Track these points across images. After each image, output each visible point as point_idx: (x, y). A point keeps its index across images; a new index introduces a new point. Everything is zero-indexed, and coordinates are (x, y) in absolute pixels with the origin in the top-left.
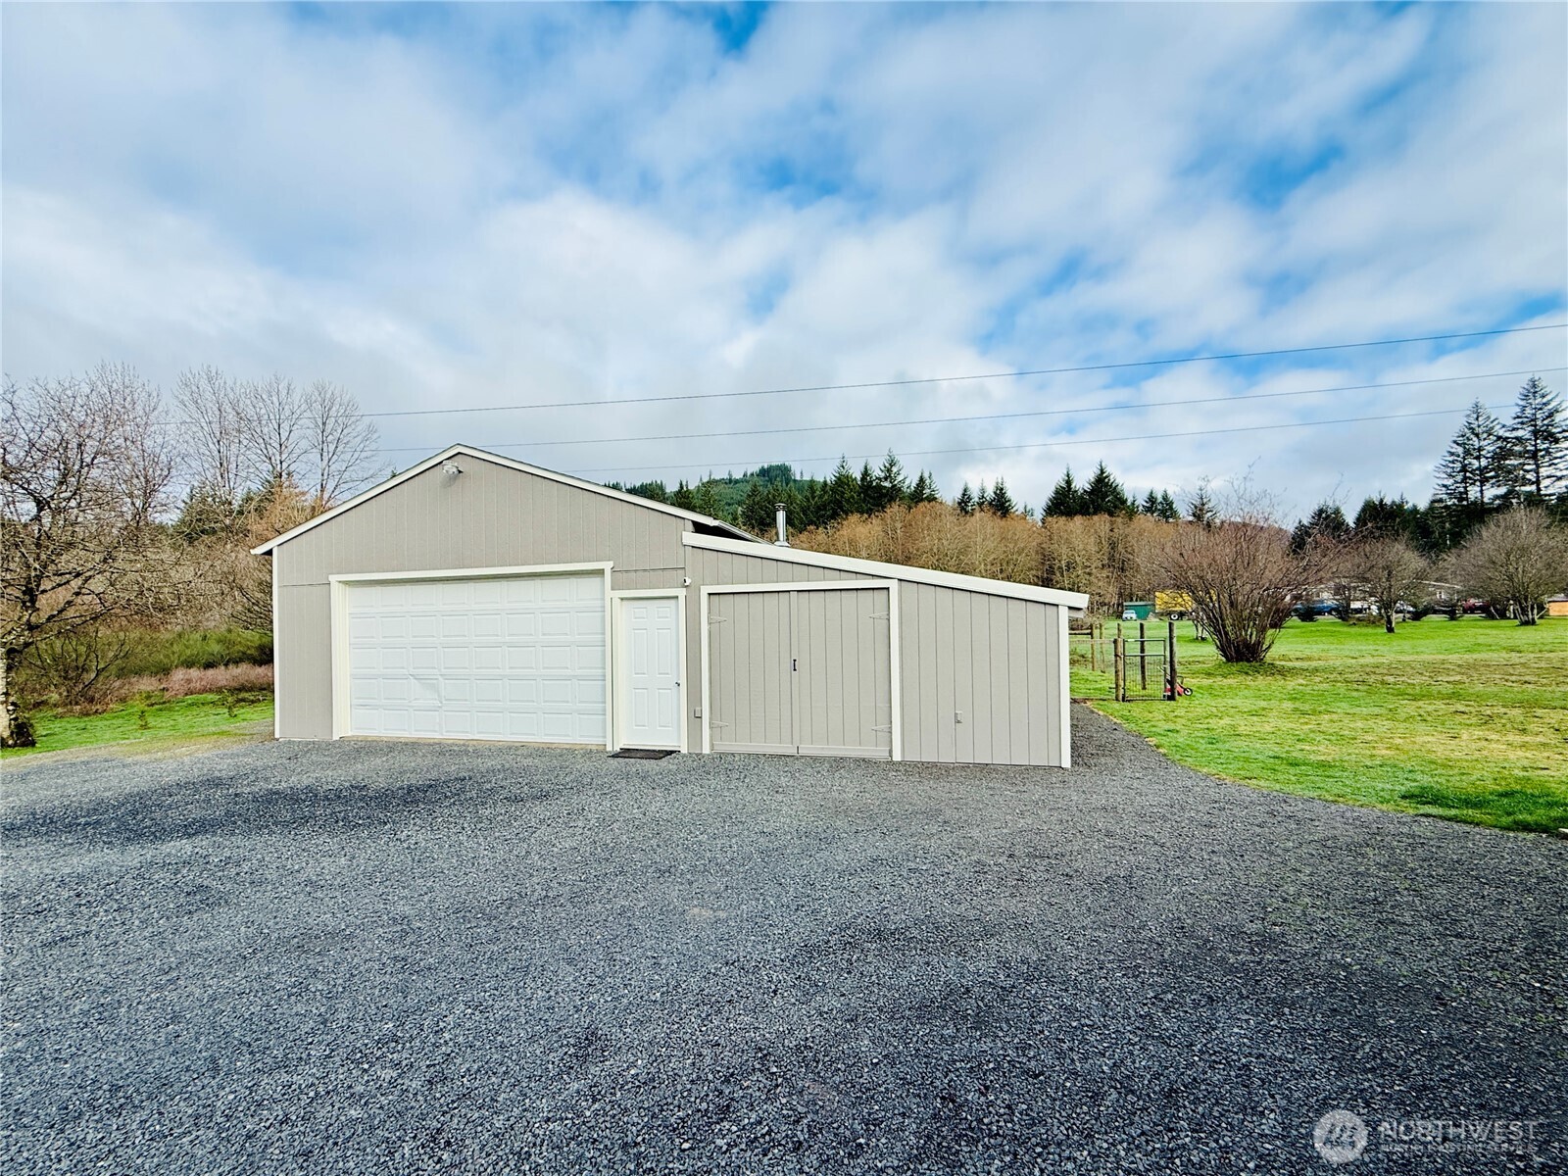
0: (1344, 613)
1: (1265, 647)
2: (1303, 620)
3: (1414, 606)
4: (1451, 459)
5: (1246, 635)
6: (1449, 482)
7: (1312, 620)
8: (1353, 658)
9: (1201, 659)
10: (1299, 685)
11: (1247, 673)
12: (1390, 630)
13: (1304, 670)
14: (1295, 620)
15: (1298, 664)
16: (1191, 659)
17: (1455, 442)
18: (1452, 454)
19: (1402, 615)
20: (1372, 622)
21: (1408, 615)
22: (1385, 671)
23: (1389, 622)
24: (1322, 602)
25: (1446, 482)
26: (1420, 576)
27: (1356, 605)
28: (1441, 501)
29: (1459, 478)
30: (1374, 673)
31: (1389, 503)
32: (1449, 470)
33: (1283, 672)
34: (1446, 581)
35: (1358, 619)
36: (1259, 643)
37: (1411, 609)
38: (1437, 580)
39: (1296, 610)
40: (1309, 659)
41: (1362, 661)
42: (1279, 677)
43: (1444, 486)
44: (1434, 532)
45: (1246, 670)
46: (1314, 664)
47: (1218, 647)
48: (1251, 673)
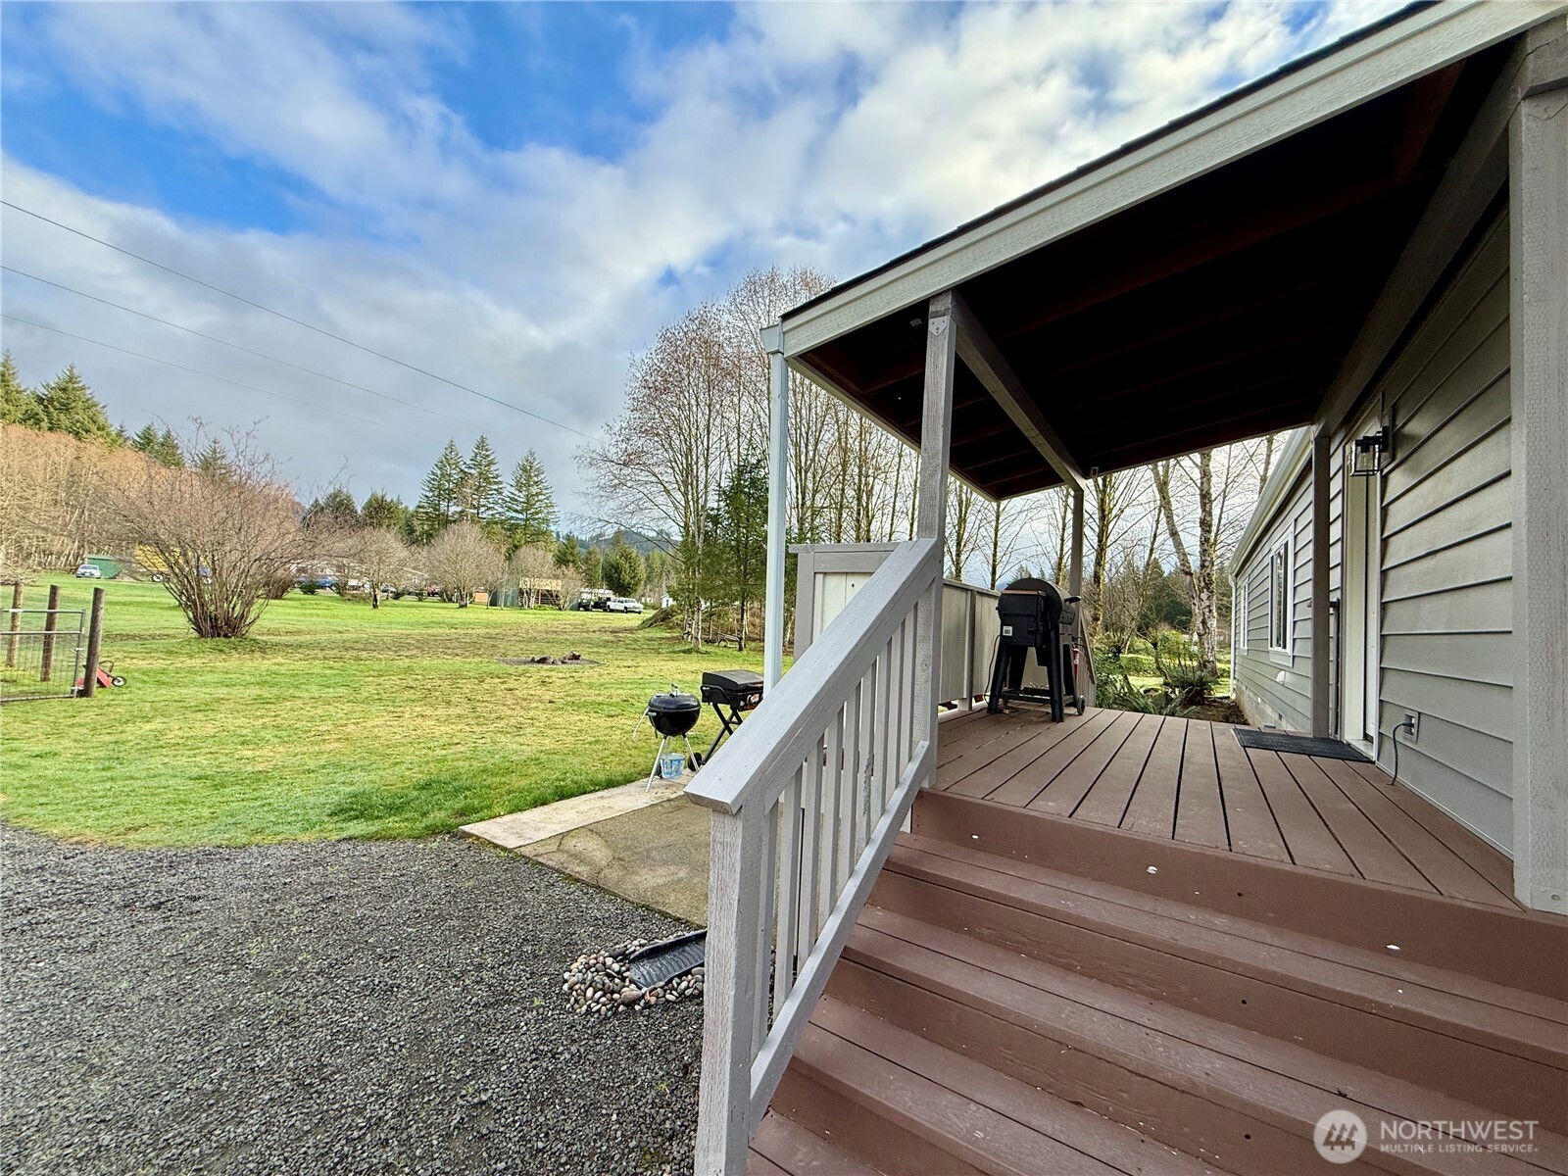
0: (341, 589)
1: (248, 621)
2: (305, 593)
3: (395, 586)
4: (432, 477)
5: (228, 607)
6: (430, 494)
7: (313, 593)
8: (340, 632)
9: (171, 632)
10: (275, 664)
11: (221, 651)
12: (375, 606)
13: (287, 646)
14: (296, 593)
15: (285, 639)
16: (158, 632)
17: (436, 465)
18: (433, 474)
19: (386, 594)
20: (362, 599)
21: (391, 595)
22: (362, 646)
23: (376, 600)
24: (326, 576)
25: (427, 494)
26: (402, 563)
27: (352, 582)
28: (423, 507)
29: (436, 493)
30: (353, 648)
31: (389, 500)
32: (431, 486)
33: (263, 648)
34: (419, 570)
35: (353, 596)
36: (242, 617)
37: (394, 590)
38: (414, 568)
39: (300, 582)
40: (299, 632)
41: (345, 636)
42: (257, 655)
43: (427, 496)
44: (416, 531)
45: (221, 647)
46: (302, 638)
47: (190, 620)
48: (227, 651)
